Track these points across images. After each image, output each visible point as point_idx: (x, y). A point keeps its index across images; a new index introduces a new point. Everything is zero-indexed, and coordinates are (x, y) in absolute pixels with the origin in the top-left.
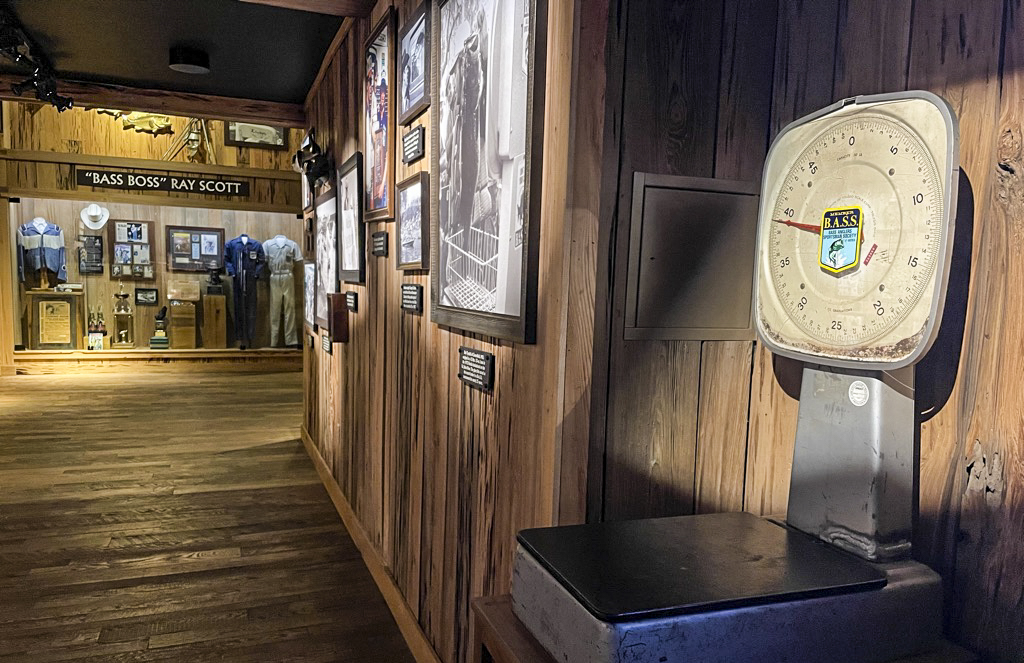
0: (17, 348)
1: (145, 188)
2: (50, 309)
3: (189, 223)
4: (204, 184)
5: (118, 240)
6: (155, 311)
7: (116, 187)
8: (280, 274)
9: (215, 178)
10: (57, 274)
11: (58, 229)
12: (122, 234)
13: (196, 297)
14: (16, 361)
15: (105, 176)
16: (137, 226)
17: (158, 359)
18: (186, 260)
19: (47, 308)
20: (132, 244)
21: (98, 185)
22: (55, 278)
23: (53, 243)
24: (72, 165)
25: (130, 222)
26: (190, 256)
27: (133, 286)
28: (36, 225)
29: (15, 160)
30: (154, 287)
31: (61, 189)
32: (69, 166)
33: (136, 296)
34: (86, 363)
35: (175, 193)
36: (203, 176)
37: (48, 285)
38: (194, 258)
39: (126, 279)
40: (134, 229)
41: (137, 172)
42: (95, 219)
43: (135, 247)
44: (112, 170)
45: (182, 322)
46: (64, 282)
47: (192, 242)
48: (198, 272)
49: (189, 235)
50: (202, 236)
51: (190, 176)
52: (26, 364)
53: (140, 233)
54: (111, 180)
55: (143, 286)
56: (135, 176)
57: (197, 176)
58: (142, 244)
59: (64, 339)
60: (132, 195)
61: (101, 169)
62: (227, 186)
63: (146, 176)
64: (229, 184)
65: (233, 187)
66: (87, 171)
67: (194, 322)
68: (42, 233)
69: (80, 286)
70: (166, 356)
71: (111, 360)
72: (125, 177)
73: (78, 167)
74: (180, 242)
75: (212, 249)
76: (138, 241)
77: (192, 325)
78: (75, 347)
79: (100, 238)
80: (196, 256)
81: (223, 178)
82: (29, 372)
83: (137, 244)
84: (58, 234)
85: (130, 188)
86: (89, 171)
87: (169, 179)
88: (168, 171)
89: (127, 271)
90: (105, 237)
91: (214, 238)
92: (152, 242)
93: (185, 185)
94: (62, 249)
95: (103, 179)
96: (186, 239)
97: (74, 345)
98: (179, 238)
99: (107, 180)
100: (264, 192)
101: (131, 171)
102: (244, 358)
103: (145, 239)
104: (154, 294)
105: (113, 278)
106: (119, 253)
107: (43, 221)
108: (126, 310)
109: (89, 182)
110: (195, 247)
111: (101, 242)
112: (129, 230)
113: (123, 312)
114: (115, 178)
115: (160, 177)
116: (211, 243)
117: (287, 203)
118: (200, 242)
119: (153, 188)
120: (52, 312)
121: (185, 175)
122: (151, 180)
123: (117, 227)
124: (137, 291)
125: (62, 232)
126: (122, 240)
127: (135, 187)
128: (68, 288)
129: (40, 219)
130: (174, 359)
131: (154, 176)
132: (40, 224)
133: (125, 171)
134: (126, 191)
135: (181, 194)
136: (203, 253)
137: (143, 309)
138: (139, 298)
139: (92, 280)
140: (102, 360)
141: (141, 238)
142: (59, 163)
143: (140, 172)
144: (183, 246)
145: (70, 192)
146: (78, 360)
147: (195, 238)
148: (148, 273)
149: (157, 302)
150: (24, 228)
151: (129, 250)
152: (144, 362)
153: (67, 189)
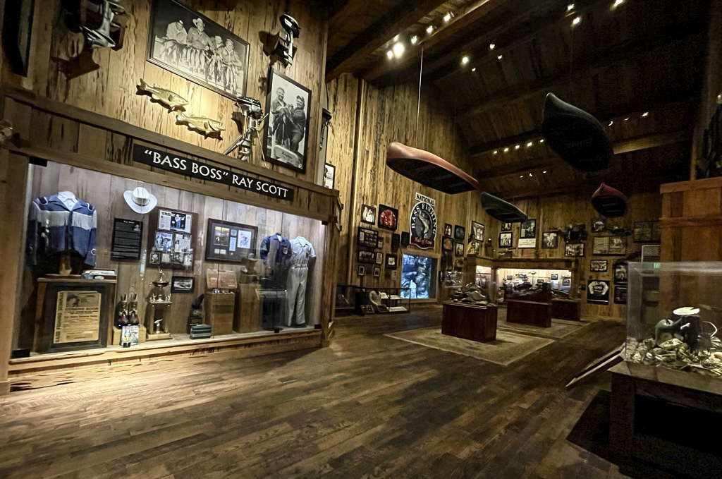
0: (15, 354)
1: (208, 178)
2: (74, 300)
3: (229, 219)
4: (261, 185)
5: (160, 227)
6: (190, 299)
7: (178, 171)
8: (301, 267)
9: (270, 181)
10: (85, 258)
11: (91, 208)
12: (165, 222)
13: (234, 286)
14: (11, 373)
15: (167, 157)
16: (182, 216)
17: (203, 350)
18: (223, 252)
19: (68, 299)
20: (174, 233)
21: (159, 166)
22: (80, 263)
23: (84, 222)
24: (128, 136)
25: (174, 211)
26: (227, 248)
27: (170, 273)
28: (62, 200)
29: (46, 111)
30: (191, 275)
31: (112, 161)
32: (124, 138)
33: (173, 284)
34: (119, 364)
35: (235, 188)
36: (260, 178)
37: (69, 271)
38: (230, 250)
39: (164, 266)
40: (178, 219)
41: (201, 160)
42: (142, 202)
43: (177, 235)
44: (175, 153)
45: (222, 309)
46: (91, 268)
47: (230, 236)
48: (232, 263)
49: (228, 230)
50: (240, 231)
51: (249, 175)
52: (28, 376)
53: (183, 223)
54: (173, 163)
55: (181, 274)
56: (200, 164)
57: (254, 176)
58: (184, 234)
59: (90, 336)
60: (195, 183)
61: (164, 150)
62: (278, 190)
63: (210, 167)
64: (280, 188)
65: (282, 192)
66: (146, 148)
67: (232, 309)
68: (71, 209)
69: (112, 273)
70: (211, 346)
71: (151, 356)
72: (189, 164)
73: (135, 141)
74: (219, 234)
75: (246, 244)
76: (181, 230)
77: (229, 312)
78: (105, 346)
79: (141, 224)
80: (232, 248)
81: (276, 183)
82: (34, 385)
83: (180, 233)
84: (91, 214)
85: (192, 175)
86: (150, 150)
87: (231, 174)
88: (231, 167)
89: (166, 258)
90: (146, 222)
91: (248, 234)
92: (194, 233)
93: (244, 183)
94: (93, 230)
95: (164, 161)
96: (226, 232)
97: (103, 341)
98: (219, 231)
99: (169, 162)
100: (304, 200)
101: (196, 159)
102: (278, 341)
103: (188, 229)
104: (191, 282)
105: (149, 266)
106: (159, 240)
107: (73, 197)
108: (163, 298)
109: (148, 160)
110: (233, 240)
111: (141, 228)
112: (173, 219)
113: (160, 301)
114: (179, 162)
115: (223, 171)
116: (246, 238)
117: (318, 211)
118: (237, 237)
119: (215, 180)
120: (76, 304)
121: (245, 174)
122: (215, 172)
123: (161, 214)
124: (174, 279)
125: (95, 212)
126: (164, 228)
127: (198, 176)
128: (99, 274)
129: (68, 193)
130: (219, 348)
131: (217, 169)
132: (68, 199)
133: (189, 157)
134: (188, 178)
135: (240, 190)
136: (239, 246)
137: (178, 296)
138: (176, 285)
139: (125, 267)
140: (140, 358)
141: (184, 228)
142: (113, 131)
143: (204, 161)
144: (222, 238)
145: (123, 166)
146: (110, 361)
147: (234, 233)
148: (187, 263)
149: (192, 291)
150: (43, 201)
151: (171, 238)
152: (187, 355)
153: (119, 162)
